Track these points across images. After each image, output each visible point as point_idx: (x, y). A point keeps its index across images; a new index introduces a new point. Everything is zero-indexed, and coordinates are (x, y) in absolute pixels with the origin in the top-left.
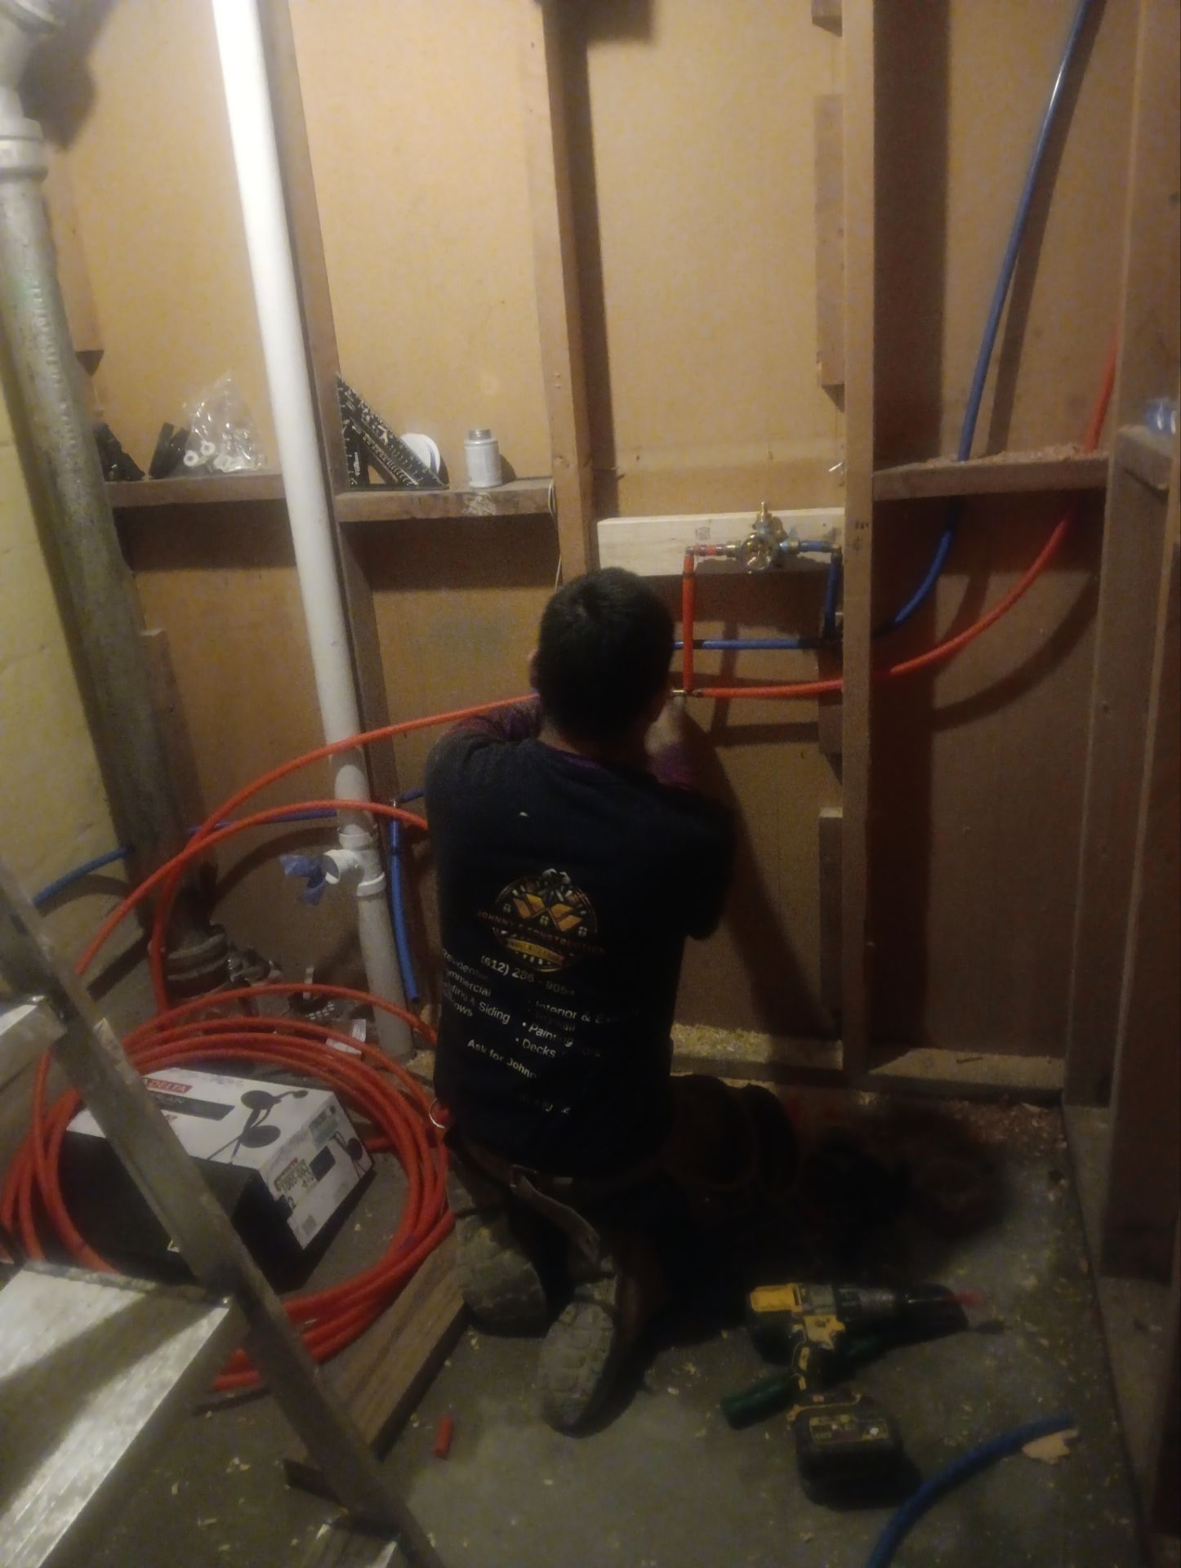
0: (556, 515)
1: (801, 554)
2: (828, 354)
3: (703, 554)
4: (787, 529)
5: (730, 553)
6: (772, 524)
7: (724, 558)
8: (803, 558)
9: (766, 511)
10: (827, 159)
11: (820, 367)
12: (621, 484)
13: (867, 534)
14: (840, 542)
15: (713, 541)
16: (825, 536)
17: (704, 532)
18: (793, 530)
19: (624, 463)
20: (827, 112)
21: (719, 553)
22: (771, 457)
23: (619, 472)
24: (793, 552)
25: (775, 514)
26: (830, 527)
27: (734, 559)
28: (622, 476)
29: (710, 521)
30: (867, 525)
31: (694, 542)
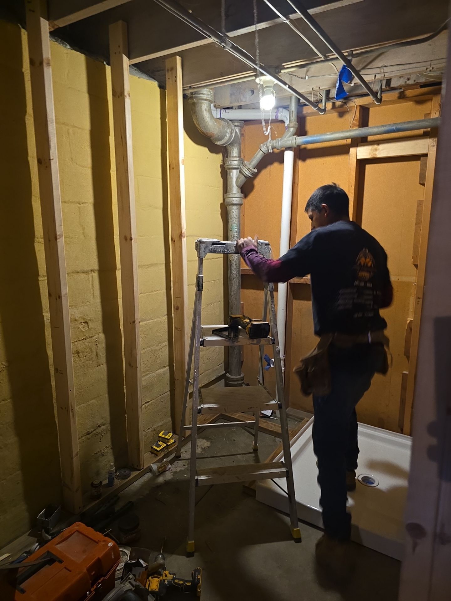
2: (415, 257)
10: (419, 214)
11: (413, 260)
13: (421, 301)
20: (420, 204)
22: (398, 280)
30: (421, 298)
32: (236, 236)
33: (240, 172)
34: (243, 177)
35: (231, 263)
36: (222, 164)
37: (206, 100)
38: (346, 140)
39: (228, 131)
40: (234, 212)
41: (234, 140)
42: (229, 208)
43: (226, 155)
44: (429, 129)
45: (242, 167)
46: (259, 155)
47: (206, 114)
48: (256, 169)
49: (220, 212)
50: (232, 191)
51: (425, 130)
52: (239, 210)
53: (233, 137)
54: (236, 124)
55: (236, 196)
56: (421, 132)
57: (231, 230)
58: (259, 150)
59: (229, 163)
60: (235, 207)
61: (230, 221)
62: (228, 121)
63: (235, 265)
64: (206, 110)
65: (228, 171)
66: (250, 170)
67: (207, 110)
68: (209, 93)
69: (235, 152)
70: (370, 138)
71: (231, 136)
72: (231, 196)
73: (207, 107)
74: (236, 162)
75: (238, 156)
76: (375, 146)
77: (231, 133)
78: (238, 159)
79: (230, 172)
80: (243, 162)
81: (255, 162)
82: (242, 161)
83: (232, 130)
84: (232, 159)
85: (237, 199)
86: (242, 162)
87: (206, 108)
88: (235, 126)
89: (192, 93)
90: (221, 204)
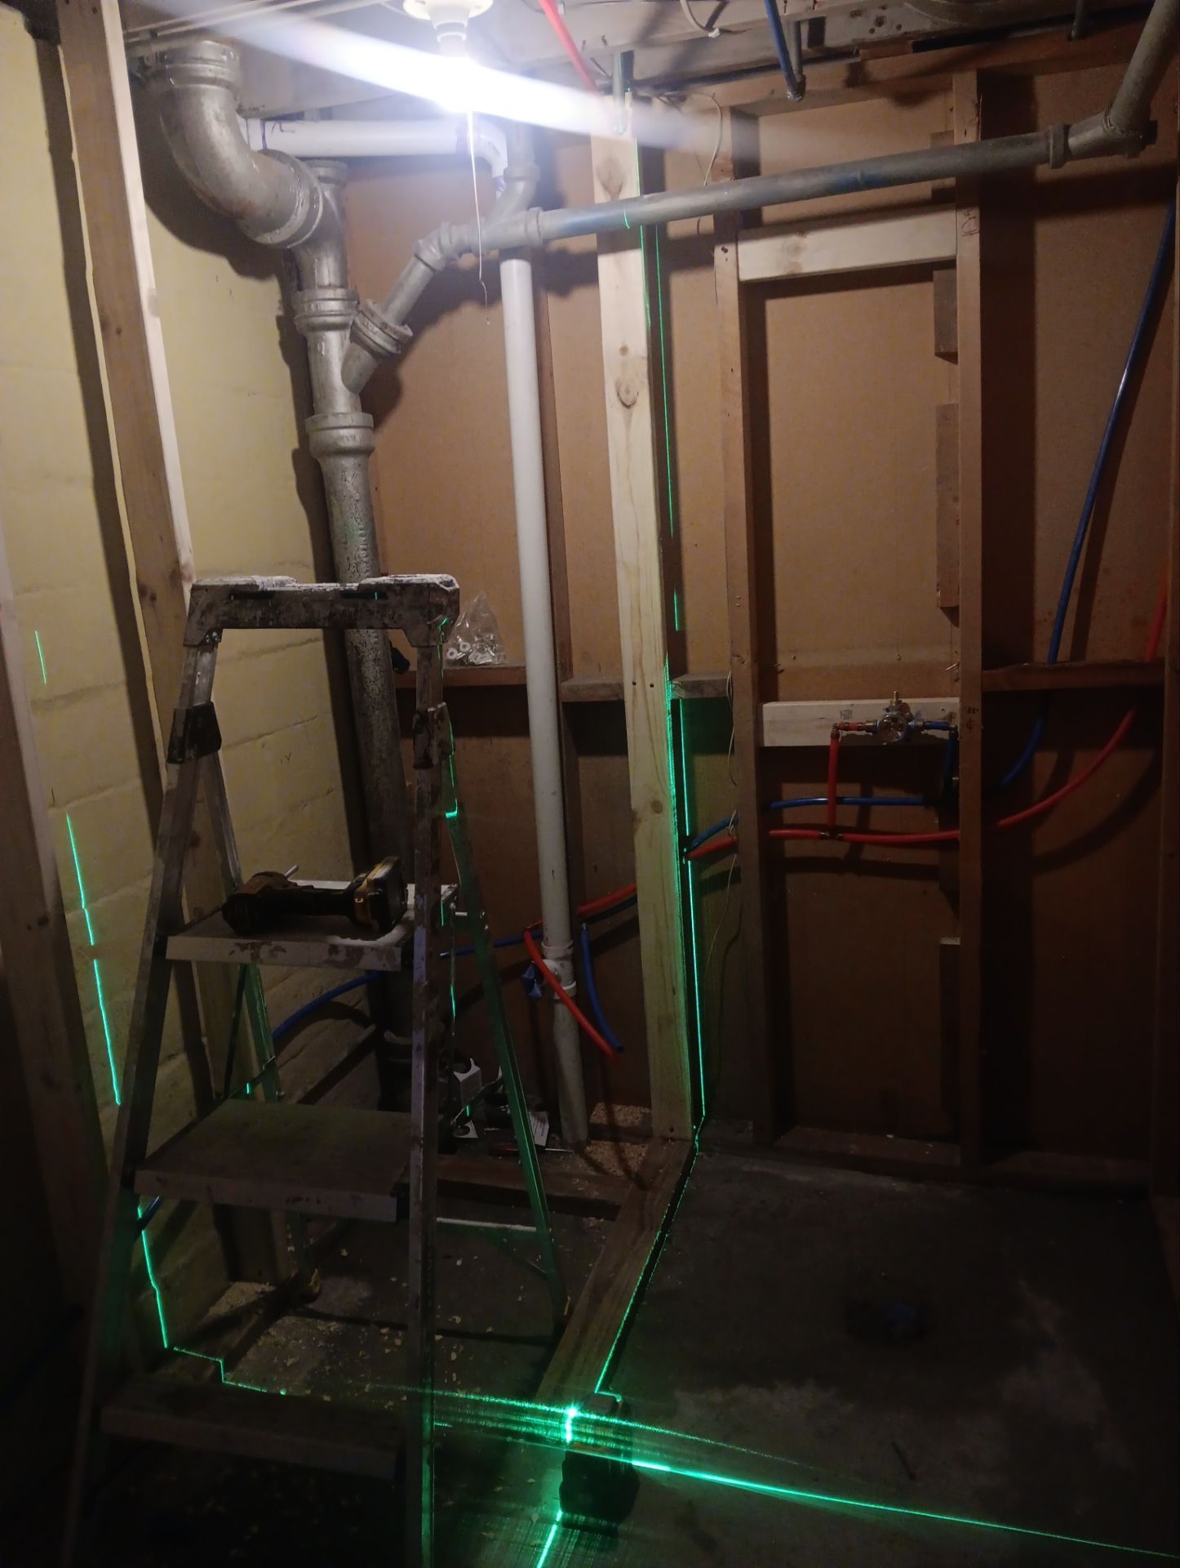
0: (732, 699)
1: (925, 731)
2: (946, 584)
3: (846, 729)
4: (913, 712)
5: (868, 729)
6: (903, 708)
7: (863, 733)
8: (926, 734)
9: (897, 698)
10: (945, 447)
11: (939, 594)
12: (781, 677)
13: (977, 718)
14: (957, 723)
15: (856, 719)
16: (944, 719)
17: (848, 713)
18: (918, 714)
19: (783, 661)
20: (946, 416)
21: (859, 729)
22: (900, 659)
23: (780, 668)
24: (919, 729)
25: (904, 701)
26: (947, 712)
27: (871, 734)
28: (782, 671)
29: (852, 705)
30: (978, 710)
31: (839, 720)
32: (365, 559)
33: (356, 337)
34: (365, 354)
35: (358, 654)
36: (281, 313)
37: (213, 81)
38: (696, 219)
39: (302, 195)
40: (348, 478)
41: (320, 228)
42: (328, 465)
43: (295, 283)
44: (950, 182)
45: (358, 321)
46: (415, 277)
47: (222, 134)
48: (406, 326)
49: (293, 483)
50: (330, 404)
51: (938, 183)
52: (364, 469)
53: (320, 215)
54: (322, 172)
55: (348, 421)
56: (924, 189)
57: (344, 540)
58: (413, 259)
59: (310, 306)
60: (348, 463)
61: (336, 512)
62: (297, 160)
63: (375, 660)
64: (217, 119)
65: (310, 336)
66: (388, 331)
67: (223, 117)
68: (225, 58)
69: (327, 270)
70: (770, 213)
71: (311, 213)
72: (332, 421)
73: (221, 108)
74: (334, 306)
75: (338, 283)
76: (794, 239)
77: (313, 201)
78: (340, 292)
79: (319, 340)
80: (359, 303)
81: (401, 301)
82: (353, 300)
83: (313, 191)
84: (321, 294)
85: (352, 431)
86: (356, 302)
87: (218, 111)
88: (322, 179)
89: (161, 57)
90: (296, 455)
